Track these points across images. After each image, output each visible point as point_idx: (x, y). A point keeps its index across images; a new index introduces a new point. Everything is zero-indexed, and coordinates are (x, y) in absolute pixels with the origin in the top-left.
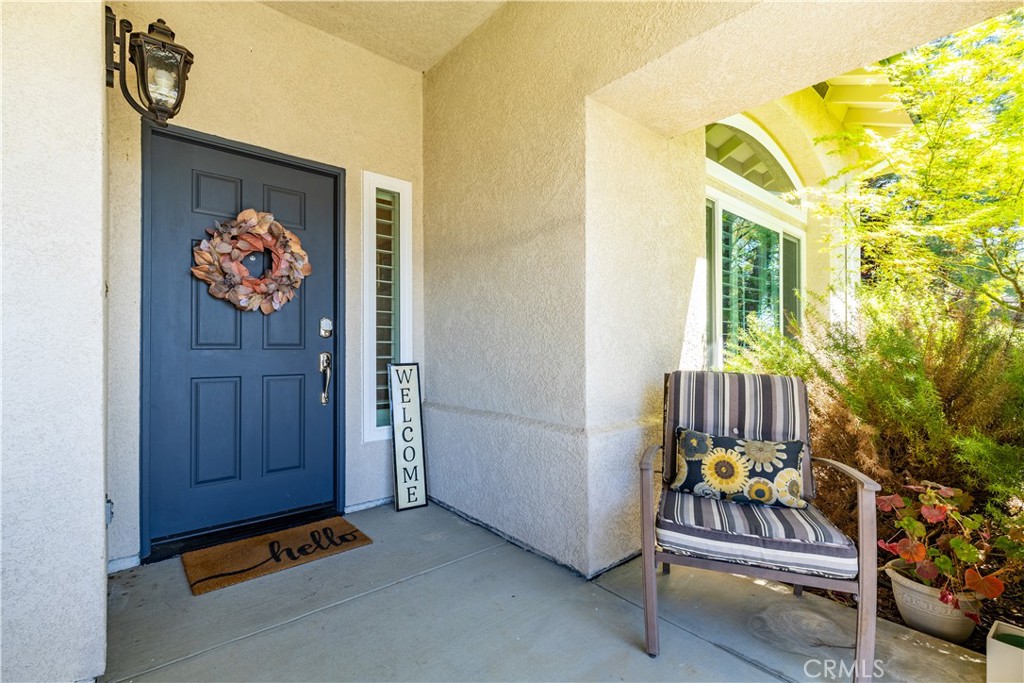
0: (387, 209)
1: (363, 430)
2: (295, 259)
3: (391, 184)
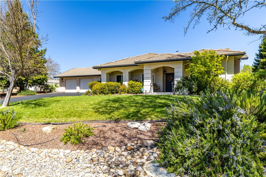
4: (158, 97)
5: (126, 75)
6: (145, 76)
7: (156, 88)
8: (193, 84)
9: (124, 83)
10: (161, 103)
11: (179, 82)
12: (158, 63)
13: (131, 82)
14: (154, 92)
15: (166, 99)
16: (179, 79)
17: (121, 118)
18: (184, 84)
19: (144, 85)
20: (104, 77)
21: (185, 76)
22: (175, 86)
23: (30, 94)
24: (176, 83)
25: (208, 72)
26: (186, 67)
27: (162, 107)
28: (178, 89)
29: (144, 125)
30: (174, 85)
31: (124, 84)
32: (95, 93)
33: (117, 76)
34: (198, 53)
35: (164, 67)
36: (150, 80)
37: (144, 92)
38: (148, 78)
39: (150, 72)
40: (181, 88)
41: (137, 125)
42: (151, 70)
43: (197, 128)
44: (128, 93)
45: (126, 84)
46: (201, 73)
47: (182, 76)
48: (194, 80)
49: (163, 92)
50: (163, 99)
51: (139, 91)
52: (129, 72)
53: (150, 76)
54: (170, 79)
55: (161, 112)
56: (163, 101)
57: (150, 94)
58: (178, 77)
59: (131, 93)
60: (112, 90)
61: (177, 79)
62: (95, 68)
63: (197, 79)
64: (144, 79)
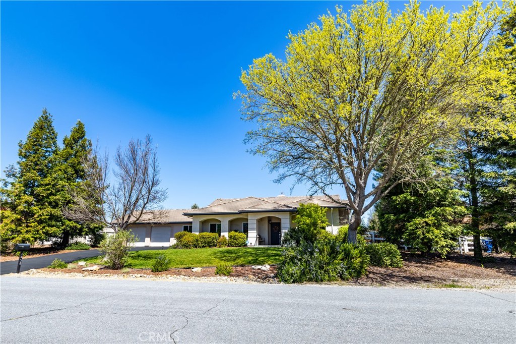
4: (268, 249)
5: (225, 224)
6: (249, 226)
7: (261, 241)
8: (300, 237)
9: (222, 234)
10: (272, 253)
11: (286, 234)
13: (233, 233)
14: (259, 245)
15: (276, 250)
16: (287, 231)
17: (245, 264)
18: (291, 237)
19: (249, 236)
20: (196, 226)
21: (292, 228)
22: (283, 238)
23: (84, 248)
24: (283, 235)
25: (315, 224)
26: (293, 218)
27: (275, 256)
28: (285, 241)
29: (265, 266)
30: (281, 236)
31: (224, 236)
32: (186, 246)
33: (211, 225)
34: (303, 204)
35: (269, 217)
36: (255, 231)
37: (249, 244)
38: (252, 229)
39: (255, 222)
40: (289, 240)
41: (259, 267)
42: (257, 220)
43: (299, 261)
44: (229, 246)
45: (225, 235)
46: (307, 225)
47: (289, 227)
48: (301, 232)
49: (269, 245)
50: (273, 250)
51: (243, 243)
52: (229, 221)
53: (255, 226)
54: (276, 229)
55: (275, 259)
56: (274, 252)
57: (255, 247)
58: (285, 228)
59: (233, 246)
60: (209, 242)
61: (284, 231)
62: (185, 214)
63: (304, 231)
64: (249, 229)
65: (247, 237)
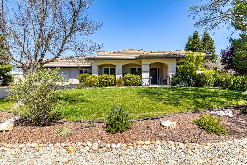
0: (159, 69)
1: (158, 80)
2: (155, 72)
3: (159, 68)
6: (143, 70)
9: (117, 76)
12: (156, 59)
16: (174, 74)
19: (143, 78)
20: (95, 69)
24: (171, 77)
29: (228, 112)
36: (148, 74)
38: (146, 72)
41: (223, 113)
42: (149, 65)
47: (175, 70)
52: (122, 66)
53: (148, 70)
54: (153, 73)
58: (173, 72)
59: (131, 86)
61: (171, 74)
64: (142, 72)
65: (141, 78)
